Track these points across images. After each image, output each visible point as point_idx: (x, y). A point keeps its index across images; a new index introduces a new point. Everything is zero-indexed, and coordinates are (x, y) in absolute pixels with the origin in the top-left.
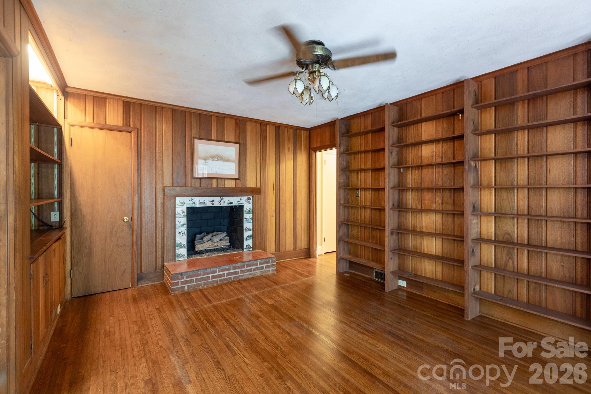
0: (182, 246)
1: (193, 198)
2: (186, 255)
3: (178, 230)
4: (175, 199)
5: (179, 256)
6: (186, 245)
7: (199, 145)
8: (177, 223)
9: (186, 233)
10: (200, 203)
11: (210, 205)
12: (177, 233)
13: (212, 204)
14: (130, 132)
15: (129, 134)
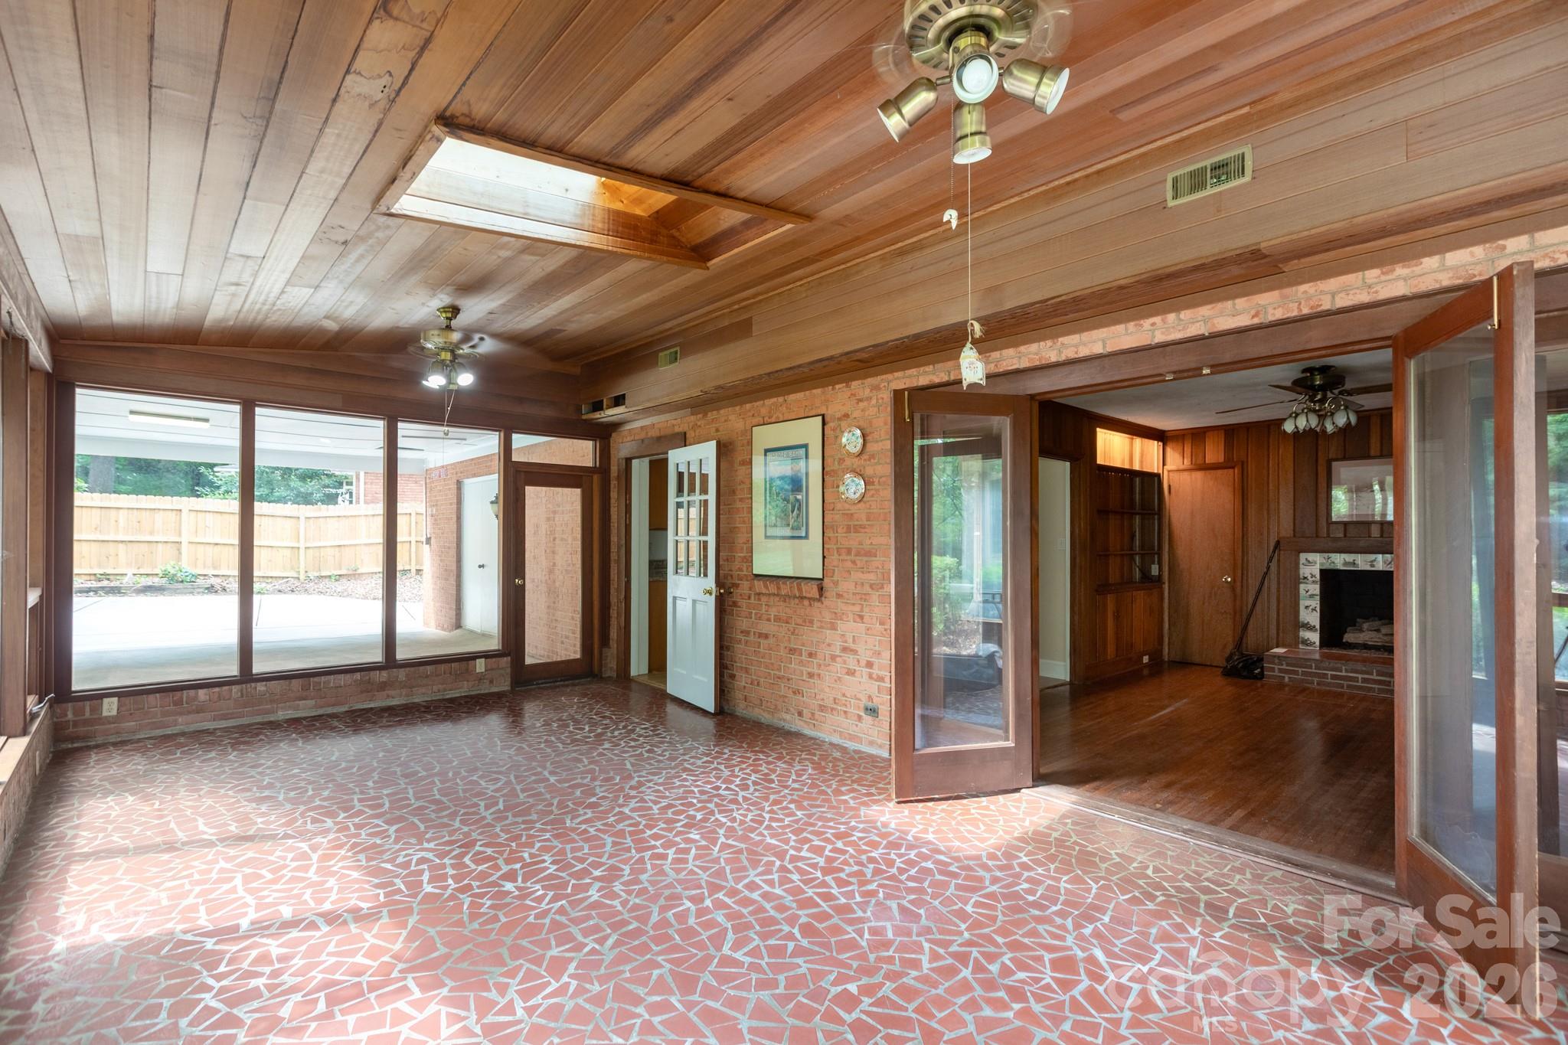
0: (1311, 628)
1: (1330, 555)
2: (1318, 643)
3: (1303, 603)
4: (1298, 556)
5: (1306, 642)
6: (1318, 627)
7: (1342, 470)
8: (1302, 592)
9: (1318, 609)
10: (1346, 564)
11: (1368, 568)
12: (1302, 608)
13: (1372, 566)
14: (1233, 468)
15: (1231, 471)
